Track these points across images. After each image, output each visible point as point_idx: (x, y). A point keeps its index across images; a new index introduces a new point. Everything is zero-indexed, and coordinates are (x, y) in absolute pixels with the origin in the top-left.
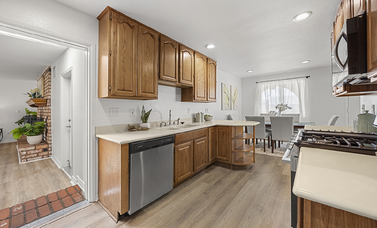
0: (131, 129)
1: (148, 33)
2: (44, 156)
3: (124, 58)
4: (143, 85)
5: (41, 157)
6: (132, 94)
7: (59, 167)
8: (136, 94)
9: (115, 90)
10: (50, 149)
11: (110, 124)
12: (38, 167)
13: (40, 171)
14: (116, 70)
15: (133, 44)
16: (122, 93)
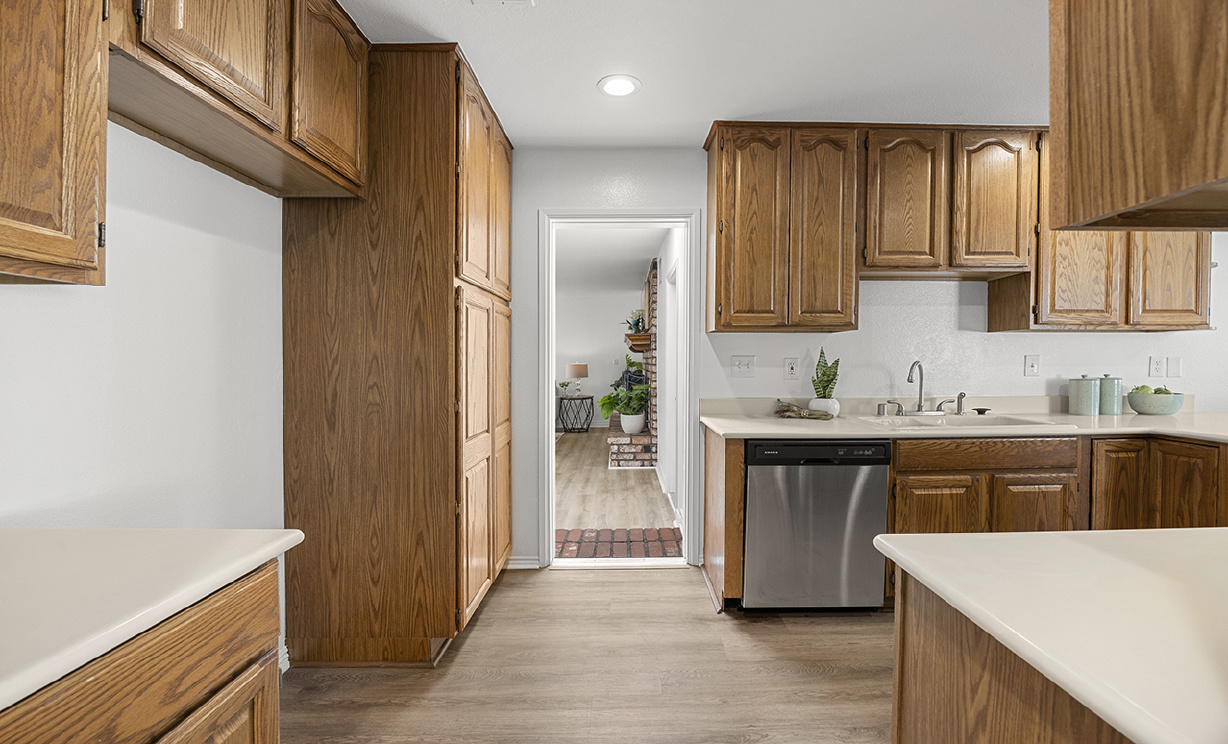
0: (783, 411)
1: (820, 142)
2: (646, 463)
3: (752, 233)
4: (805, 292)
5: (639, 463)
6: (772, 318)
7: (664, 491)
8: (784, 318)
9: (730, 312)
10: (654, 449)
11: (731, 395)
12: (632, 482)
13: (632, 489)
14: (732, 265)
15: (778, 188)
16: (747, 319)
